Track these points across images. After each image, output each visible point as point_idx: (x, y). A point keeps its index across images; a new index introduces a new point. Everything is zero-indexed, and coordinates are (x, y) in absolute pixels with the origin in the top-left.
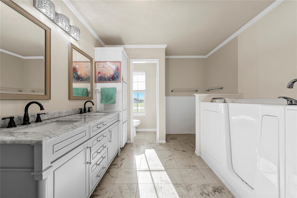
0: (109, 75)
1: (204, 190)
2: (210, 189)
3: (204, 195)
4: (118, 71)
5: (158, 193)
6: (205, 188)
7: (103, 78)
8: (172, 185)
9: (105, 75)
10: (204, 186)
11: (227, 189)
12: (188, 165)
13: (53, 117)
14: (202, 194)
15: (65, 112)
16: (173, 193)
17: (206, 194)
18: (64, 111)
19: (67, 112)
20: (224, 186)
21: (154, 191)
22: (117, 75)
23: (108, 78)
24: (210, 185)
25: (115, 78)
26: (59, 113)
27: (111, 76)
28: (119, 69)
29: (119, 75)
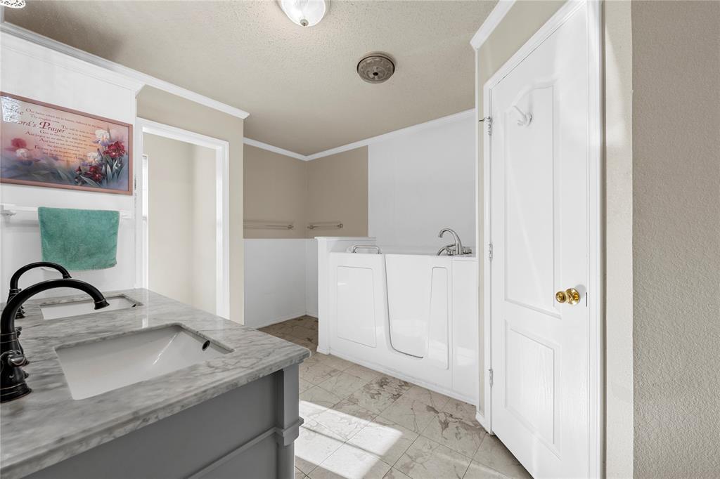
0: (75, 163)
1: (372, 392)
2: (376, 387)
3: (376, 397)
4: (120, 155)
5: (323, 432)
6: (370, 389)
7: (44, 168)
8: (330, 410)
9: (56, 159)
10: (367, 387)
11: (390, 376)
12: (324, 374)
14: (373, 397)
16: (342, 418)
17: (376, 394)
20: (385, 375)
21: (312, 434)
22: (115, 167)
23: (71, 172)
24: (373, 382)
25: (105, 175)
27: (88, 168)
28: (126, 149)
29: (125, 167)
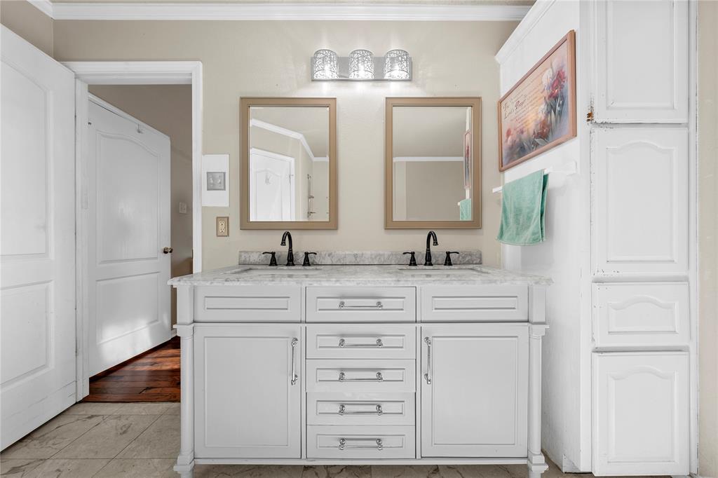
4: (562, 88)
7: (518, 147)
13: (342, 262)
15: (371, 255)
18: (369, 253)
19: (376, 257)
22: (558, 109)
23: (530, 140)
25: (550, 127)
26: (356, 255)
27: (538, 126)
